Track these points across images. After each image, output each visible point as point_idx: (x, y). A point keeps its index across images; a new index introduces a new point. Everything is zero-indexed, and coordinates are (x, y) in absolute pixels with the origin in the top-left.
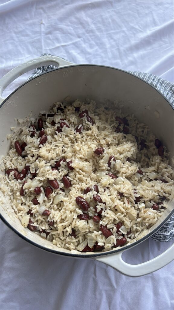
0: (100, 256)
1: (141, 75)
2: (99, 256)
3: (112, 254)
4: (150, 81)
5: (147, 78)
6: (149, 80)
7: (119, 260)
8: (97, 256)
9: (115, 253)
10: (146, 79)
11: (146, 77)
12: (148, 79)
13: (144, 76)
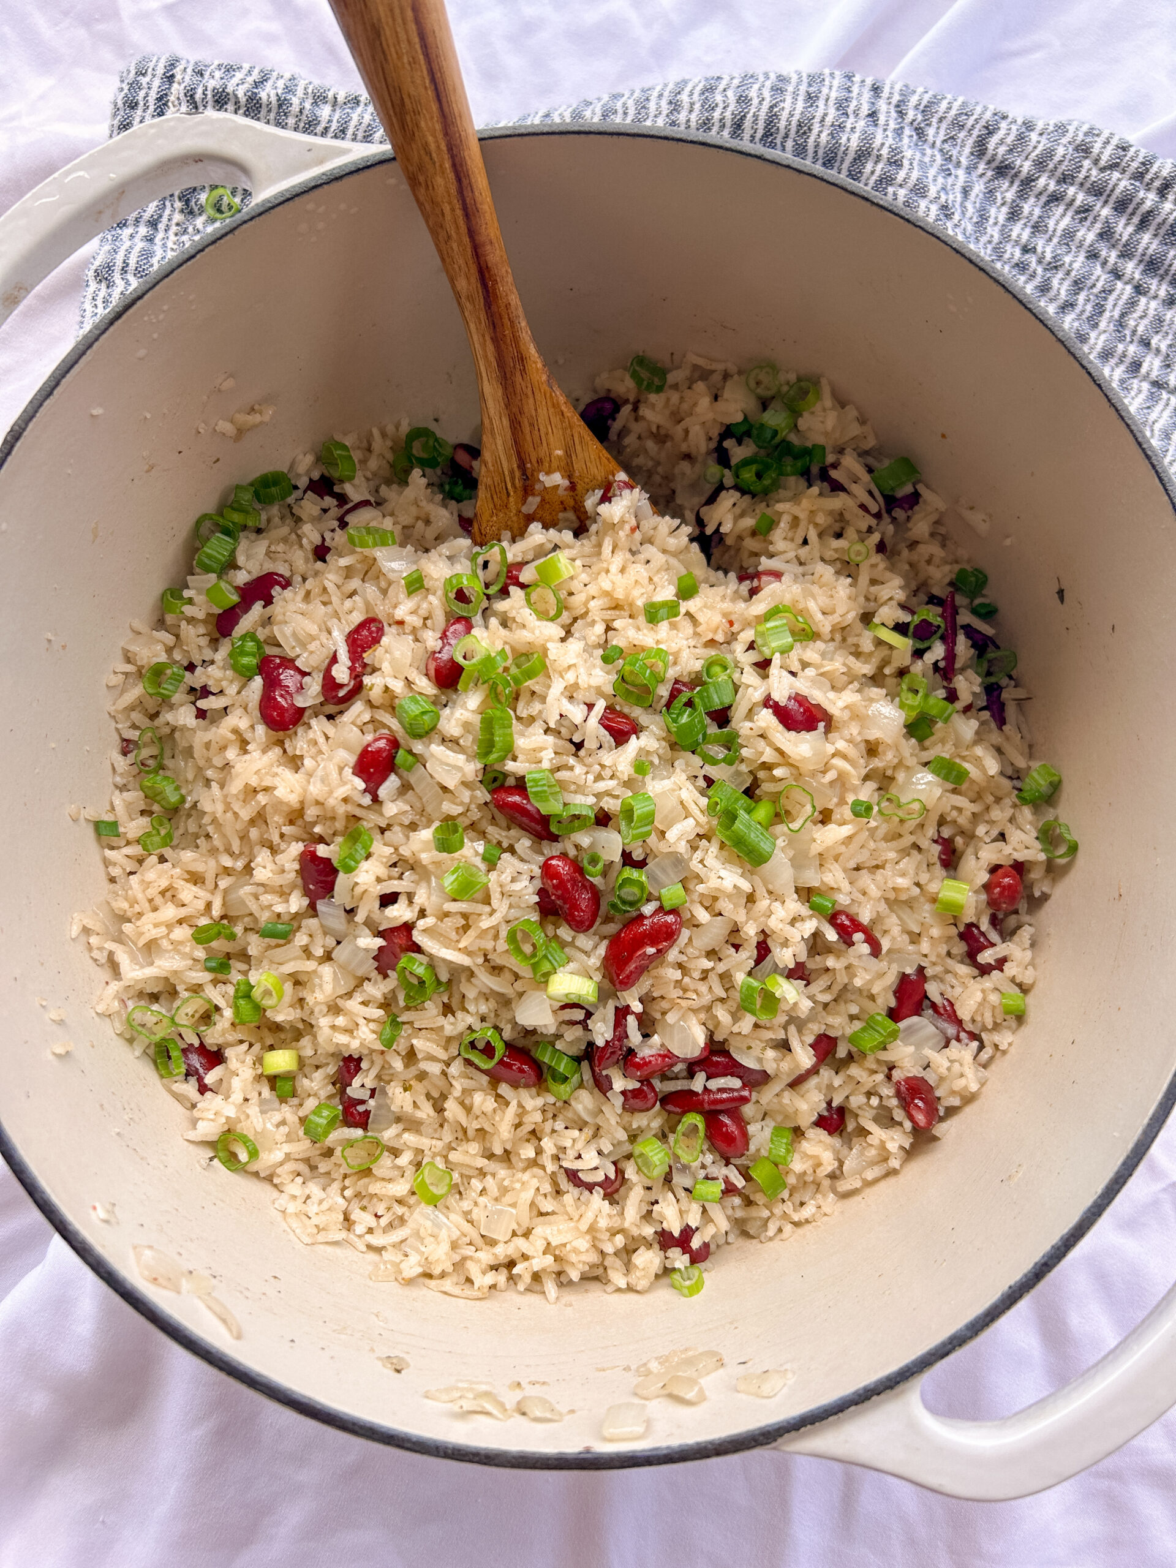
0: (803, 1429)
1: (789, 99)
2: (793, 1433)
3: (867, 1404)
4: (853, 129)
5: (832, 113)
6: (849, 126)
7: (913, 1426)
8: (781, 1436)
9: (882, 1396)
10: (829, 120)
11: (821, 103)
12: (836, 119)
13: (811, 98)
